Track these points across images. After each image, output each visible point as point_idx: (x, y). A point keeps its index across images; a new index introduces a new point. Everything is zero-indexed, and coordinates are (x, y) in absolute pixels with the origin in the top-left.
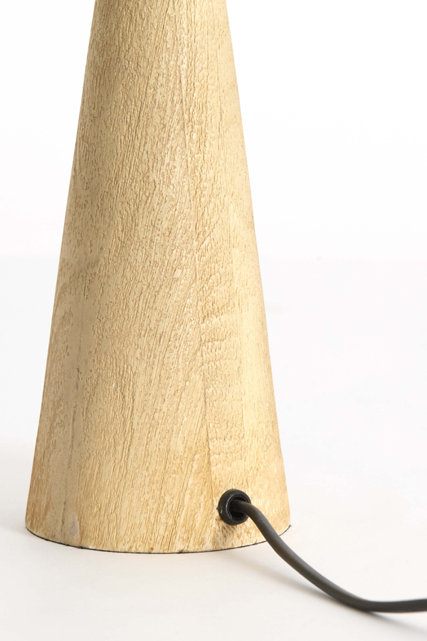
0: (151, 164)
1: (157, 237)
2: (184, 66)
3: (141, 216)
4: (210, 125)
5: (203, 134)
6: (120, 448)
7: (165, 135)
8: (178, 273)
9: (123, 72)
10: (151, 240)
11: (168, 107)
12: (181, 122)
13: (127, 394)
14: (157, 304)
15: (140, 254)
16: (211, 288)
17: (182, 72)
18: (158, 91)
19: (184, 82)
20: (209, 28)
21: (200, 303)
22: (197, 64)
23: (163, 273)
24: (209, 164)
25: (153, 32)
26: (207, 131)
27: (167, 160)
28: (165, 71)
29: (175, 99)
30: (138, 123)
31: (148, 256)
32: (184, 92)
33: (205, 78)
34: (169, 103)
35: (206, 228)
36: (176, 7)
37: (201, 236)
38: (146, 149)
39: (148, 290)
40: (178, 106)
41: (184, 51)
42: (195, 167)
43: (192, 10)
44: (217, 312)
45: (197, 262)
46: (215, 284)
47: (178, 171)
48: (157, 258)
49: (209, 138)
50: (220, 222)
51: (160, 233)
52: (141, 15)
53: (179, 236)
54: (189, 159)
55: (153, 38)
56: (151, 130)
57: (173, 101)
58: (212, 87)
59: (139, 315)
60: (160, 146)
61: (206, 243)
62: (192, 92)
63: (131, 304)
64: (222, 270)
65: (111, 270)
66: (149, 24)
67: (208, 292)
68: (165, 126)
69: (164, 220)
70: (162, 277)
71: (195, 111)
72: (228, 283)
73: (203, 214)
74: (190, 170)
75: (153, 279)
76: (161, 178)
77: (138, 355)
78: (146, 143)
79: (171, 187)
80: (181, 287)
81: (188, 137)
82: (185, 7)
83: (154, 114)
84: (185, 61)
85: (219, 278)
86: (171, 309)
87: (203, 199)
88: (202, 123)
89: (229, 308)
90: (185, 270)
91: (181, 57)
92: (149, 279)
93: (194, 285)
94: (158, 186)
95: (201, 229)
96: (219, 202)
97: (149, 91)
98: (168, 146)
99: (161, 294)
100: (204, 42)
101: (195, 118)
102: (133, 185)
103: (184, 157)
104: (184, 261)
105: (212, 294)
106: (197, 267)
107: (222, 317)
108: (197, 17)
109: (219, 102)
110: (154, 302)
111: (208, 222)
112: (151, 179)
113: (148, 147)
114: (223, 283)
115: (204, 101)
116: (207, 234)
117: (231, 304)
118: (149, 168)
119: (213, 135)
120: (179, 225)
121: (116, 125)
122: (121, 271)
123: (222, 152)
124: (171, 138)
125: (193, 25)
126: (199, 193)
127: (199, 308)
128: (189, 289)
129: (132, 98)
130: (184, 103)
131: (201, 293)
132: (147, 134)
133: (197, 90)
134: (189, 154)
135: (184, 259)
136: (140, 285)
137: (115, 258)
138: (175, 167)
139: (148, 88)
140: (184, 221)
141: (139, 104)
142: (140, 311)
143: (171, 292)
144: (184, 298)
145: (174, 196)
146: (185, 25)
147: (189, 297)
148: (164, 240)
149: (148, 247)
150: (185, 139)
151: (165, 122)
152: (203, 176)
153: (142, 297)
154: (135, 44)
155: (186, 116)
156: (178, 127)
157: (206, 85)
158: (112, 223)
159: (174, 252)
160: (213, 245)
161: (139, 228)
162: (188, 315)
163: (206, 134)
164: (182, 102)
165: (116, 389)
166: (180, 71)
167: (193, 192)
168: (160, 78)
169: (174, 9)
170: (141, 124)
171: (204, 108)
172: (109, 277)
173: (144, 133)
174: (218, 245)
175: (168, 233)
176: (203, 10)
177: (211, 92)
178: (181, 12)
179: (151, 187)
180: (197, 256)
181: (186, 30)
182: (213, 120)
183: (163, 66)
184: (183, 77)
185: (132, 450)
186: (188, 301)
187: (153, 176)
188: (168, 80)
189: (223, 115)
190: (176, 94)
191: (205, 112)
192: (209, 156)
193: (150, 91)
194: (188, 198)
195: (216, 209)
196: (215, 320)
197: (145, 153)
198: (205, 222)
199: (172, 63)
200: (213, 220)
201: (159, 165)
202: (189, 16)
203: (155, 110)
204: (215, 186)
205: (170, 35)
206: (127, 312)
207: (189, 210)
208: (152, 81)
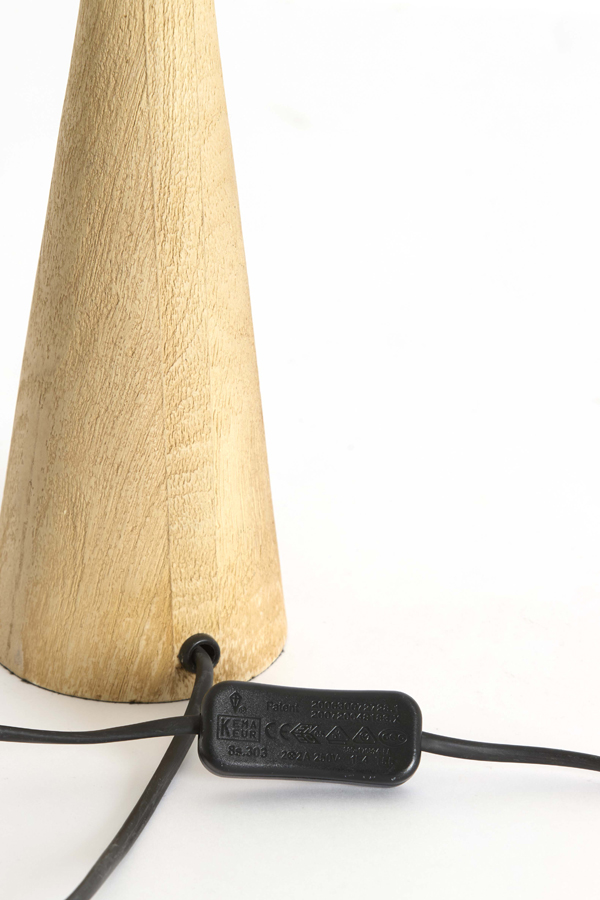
0: (114, 276)
1: (118, 357)
2: (159, 168)
3: (101, 331)
4: (187, 232)
5: (178, 244)
6: (69, 582)
7: (132, 244)
8: (142, 399)
9: (88, 167)
10: (112, 359)
11: (137, 213)
12: (151, 230)
13: (78, 524)
14: (116, 431)
15: (99, 373)
16: (181, 415)
17: (155, 175)
18: (126, 194)
19: (157, 186)
20: (192, 122)
21: (167, 432)
22: (173, 165)
23: (124, 397)
24: (184, 276)
25: (123, 128)
26: (183, 240)
27: (133, 271)
28: (134, 173)
29: (145, 204)
30: (102, 227)
31: (107, 376)
32: (156, 198)
33: (184, 180)
34: (138, 209)
35: (178, 349)
36: (151, 101)
37: (171, 357)
38: (110, 257)
39: (107, 414)
40: (149, 212)
41: (158, 150)
42: (166, 282)
43: (171, 104)
44: (188, 441)
45: (165, 387)
46: (186, 410)
47: (146, 286)
48: (118, 379)
49: (185, 247)
50: (196, 339)
51: (122, 352)
52: (109, 106)
53: (145, 357)
54: (160, 272)
55: (122, 134)
56: (116, 237)
57: (142, 206)
58: (192, 189)
59: (95, 440)
60: (125, 256)
61: (176, 364)
62: (166, 197)
63: (87, 427)
64: (196, 394)
65: (67, 384)
66: (119, 117)
67: (177, 419)
68: (132, 234)
69: (127, 338)
70: (122, 401)
71: (169, 218)
72: (203, 407)
73: (174, 333)
74: (160, 284)
75: (111, 402)
76: (126, 292)
77: (92, 483)
78: (109, 251)
79: (137, 302)
80: (144, 413)
81: (159, 248)
82: (162, 100)
83: (120, 220)
84: (159, 162)
85: (191, 402)
86: (131, 437)
87: (174, 317)
88: (177, 231)
89: (203, 435)
90: (149, 395)
91: (155, 158)
92: (108, 401)
93: (159, 412)
94: (121, 300)
95: (170, 349)
96: (195, 318)
97: (115, 193)
98: (135, 257)
99: (120, 419)
100: (183, 139)
101: (169, 226)
102: (94, 295)
103: (153, 269)
104: (149, 385)
105: (182, 421)
106: (165, 392)
107: (193, 446)
108: (176, 111)
109: (200, 205)
110: (112, 428)
111: (181, 341)
112: (114, 292)
113: (112, 254)
114: (196, 408)
115: (181, 205)
116: (178, 355)
117: (206, 430)
118: (112, 279)
119: (191, 243)
120: (145, 345)
121: (78, 225)
122: (77, 388)
123: (202, 261)
124: (138, 248)
125: (170, 120)
126: (169, 310)
127: (164, 437)
128: (153, 416)
129: (96, 198)
130: (156, 209)
131: (168, 420)
132: (111, 241)
133: (172, 194)
134: (159, 266)
135: (149, 382)
136: (97, 407)
137: (72, 372)
138: (142, 281)
139: (115, 190)
140: (151, 341)
141: (104, 206)
142: (96, 435)
143: (132, 419)
144: (148, 426)
145: (140, 313)
146: (160, 122)
147: (153, 425)
148: (126, 361)
149: (107, 366)
150: (155, 249)
151: (133, 230)
152: (176, 291)
153: (99, 422)
154: (102, 139)
155: (158, 224)
156: (148, 236)
157: (184, 187)
158: (70, 332)
159: (138, 374)
160: (185, 366)
161: (98, 344)
162: (151, 445)
163: (182, 243)
164: (153, 207)
165: (67, 516)
166: (152, 174)
167: (162, 309)
168: (128, 180)
169: (148, 103)
170: (105, 228)
171: (181, 215)
172: (64, 392)
173: (108, 239)
174: (193, 366)
175: (131, 352)
176: (184, 103)
177: (190, 195)
178: (156, 107)
179: (113, 301)
180: (164, 379)
181: (162, 128)
182: (192, 227)
183: (133, 166)
184: (155, 180)
185: (82, 588)
186: (152, 429)
187: (116, 288)
188: (137, 182)
189: (205, 219)
190: (146, 198)
191: (181, 218)
192: (185, 267)
193: (117, 194)
194: (156, 315)
195: (191, 326)
196: (184, 449)
197: (108, 261)
198: (176, 341)
199: (142, 164)
200: (186, 339)
201: (124, 277)
202: (166, 111)
203: (122, 214)
204: (191, 301)
205: (142, 132)
206: (81, 435)
207: (157, 329)
208: (119, 182)
